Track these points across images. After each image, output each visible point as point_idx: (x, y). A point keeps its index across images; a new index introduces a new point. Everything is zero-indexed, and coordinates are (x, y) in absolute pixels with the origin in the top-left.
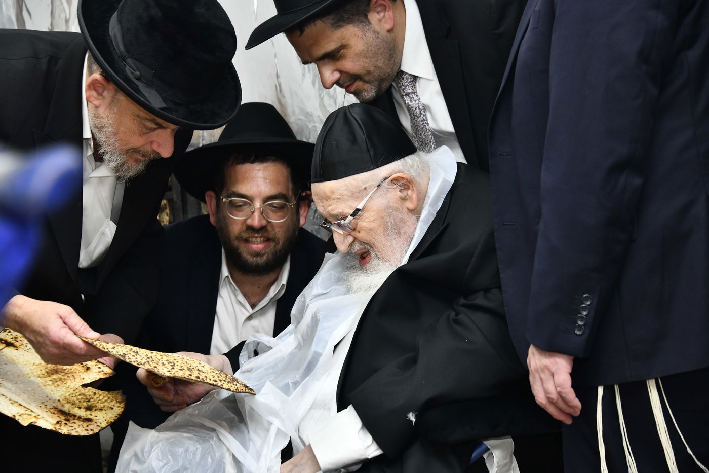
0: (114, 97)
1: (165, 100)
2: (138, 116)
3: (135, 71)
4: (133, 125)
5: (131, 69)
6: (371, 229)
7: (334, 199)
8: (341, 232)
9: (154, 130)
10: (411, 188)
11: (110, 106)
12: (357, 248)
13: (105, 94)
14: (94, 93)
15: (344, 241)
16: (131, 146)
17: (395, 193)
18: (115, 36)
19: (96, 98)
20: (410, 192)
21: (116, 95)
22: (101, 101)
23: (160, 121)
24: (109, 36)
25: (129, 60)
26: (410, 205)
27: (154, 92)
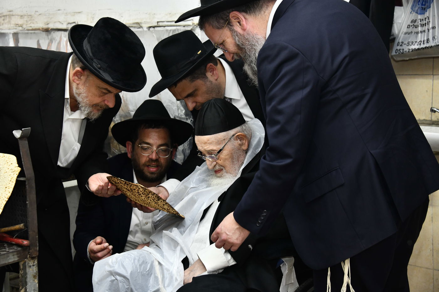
0: (86, 79)
1: (113, 78)
2: (99, 87)
3: (98, 65)
4: (96, 92)
5: (96, 64)
6: (226, 159)
8: (211, 160)
9: (107, 93)
10: (245, 140)
11: (84, 84)
13: (82, 77)
14: (76, 78)
15: (211, 164)
16: (95, 102)
18: (87, 49)
19: (77, 80)
20: (244, 142)
21: (88, 77)
22: (80, 81)
23: (110, 88)
24: (84, 49)
25: (95, 60)
26: (244, 147)
27: (107, 74)
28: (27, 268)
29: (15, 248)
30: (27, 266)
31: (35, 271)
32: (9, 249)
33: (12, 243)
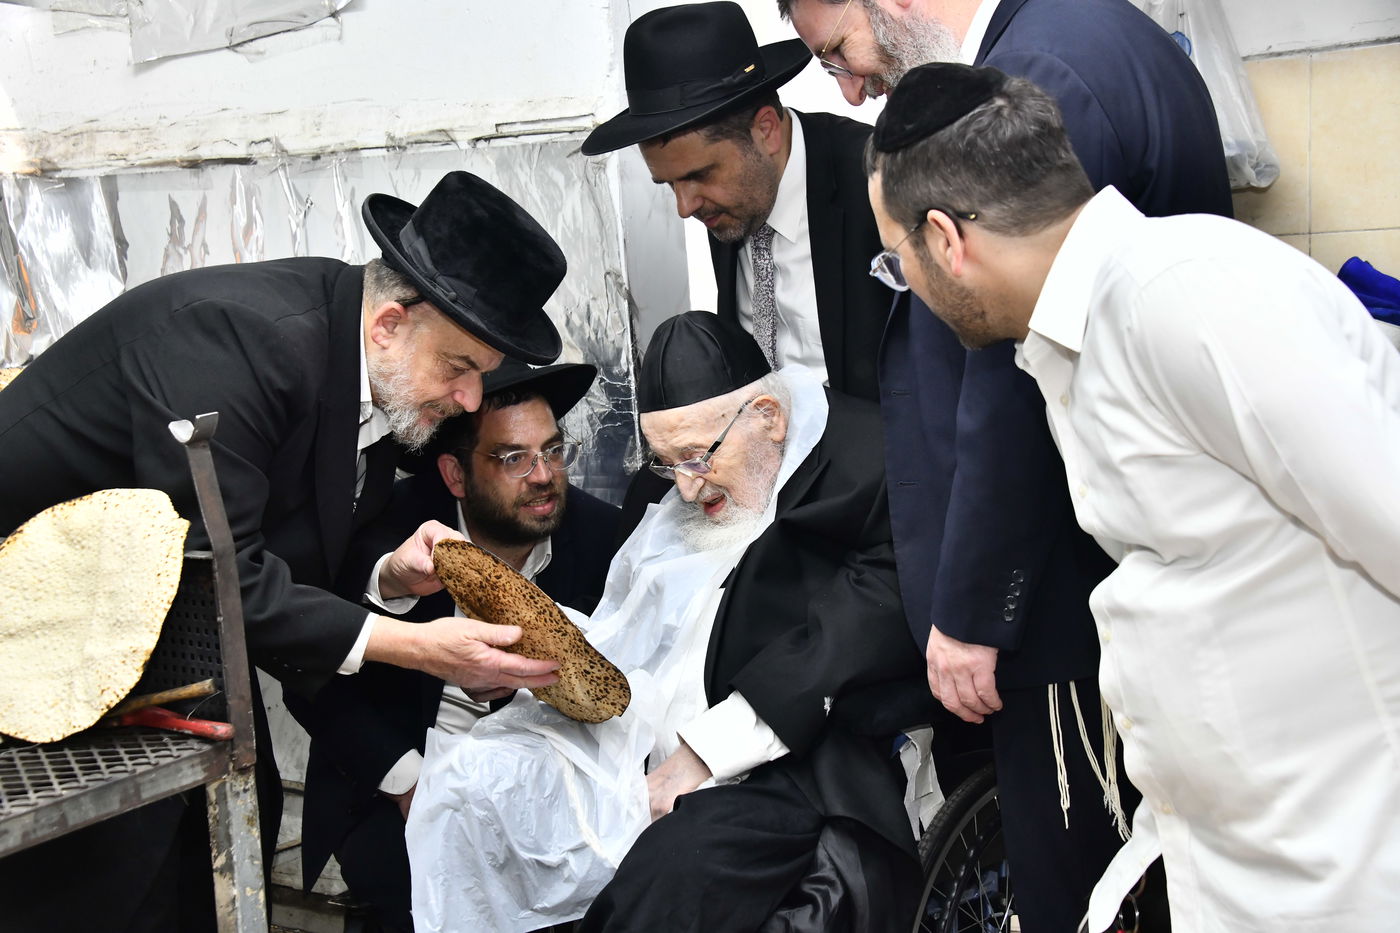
0: (408, 333)
2: (445, 353)
3: (449, 292)
4: (436, 368)
5: (444, 290)
6: (731, 468)
7: (682, 428)
8: (689, 473)
9: (463, 372)
10: (777, 414)
11: (406, 344)
12: (708, 493)
13: (397, 330)
14: (382, 330)
15: (692, 486)
16: (430, 397)
17: (757, 423)
19: (385, 336)
20: (775, 419)
21: (416, 328)
22: (391, 339)
24: (405, 253)
25: (441, 279)
26: (776, 435)
28: (229, 799)
29: (196, 746)
30: (229, 794)
31: (250, 807)
32: (178, 750)
33: (182, 734)
